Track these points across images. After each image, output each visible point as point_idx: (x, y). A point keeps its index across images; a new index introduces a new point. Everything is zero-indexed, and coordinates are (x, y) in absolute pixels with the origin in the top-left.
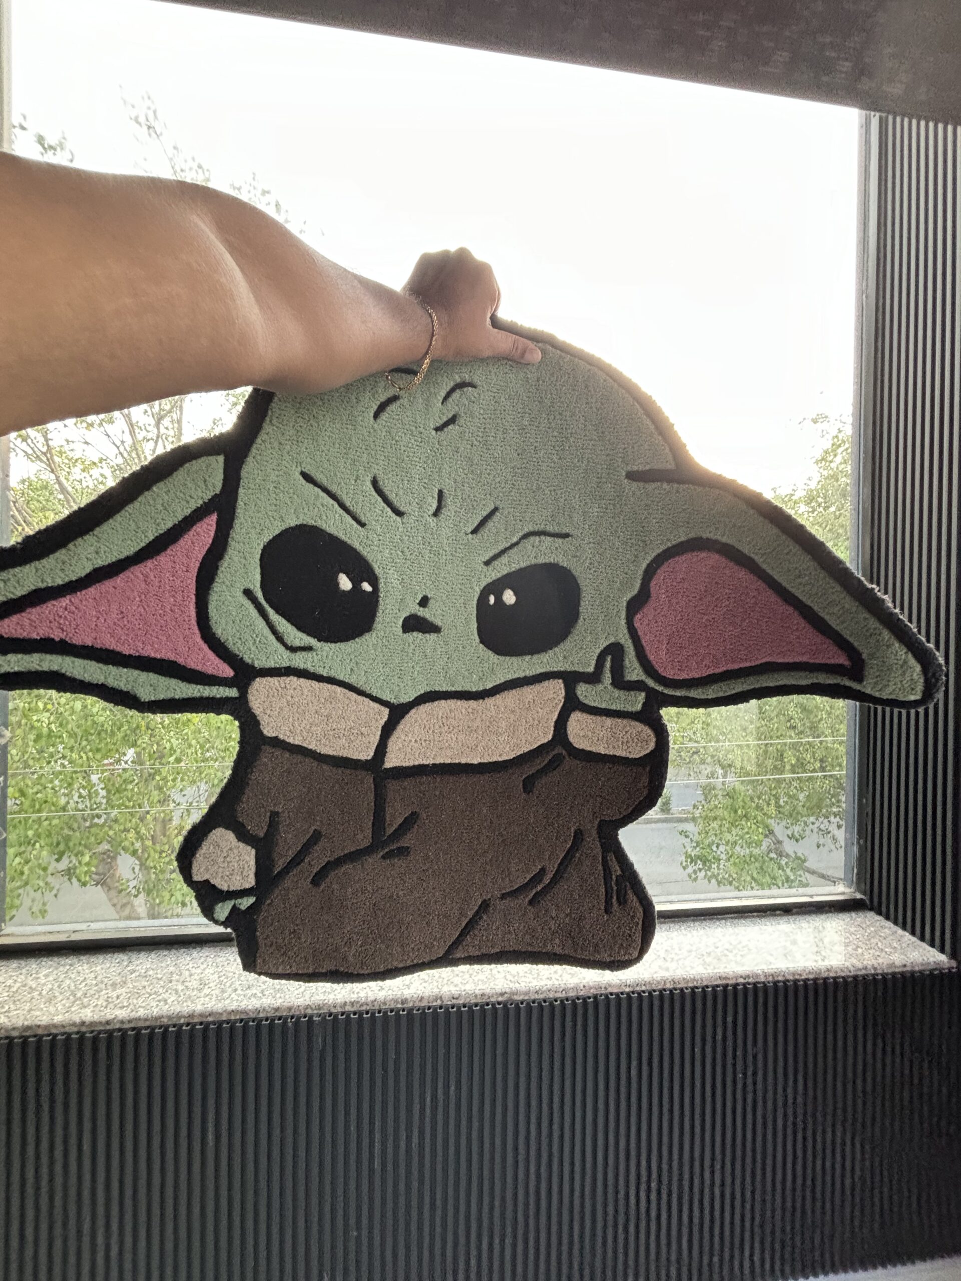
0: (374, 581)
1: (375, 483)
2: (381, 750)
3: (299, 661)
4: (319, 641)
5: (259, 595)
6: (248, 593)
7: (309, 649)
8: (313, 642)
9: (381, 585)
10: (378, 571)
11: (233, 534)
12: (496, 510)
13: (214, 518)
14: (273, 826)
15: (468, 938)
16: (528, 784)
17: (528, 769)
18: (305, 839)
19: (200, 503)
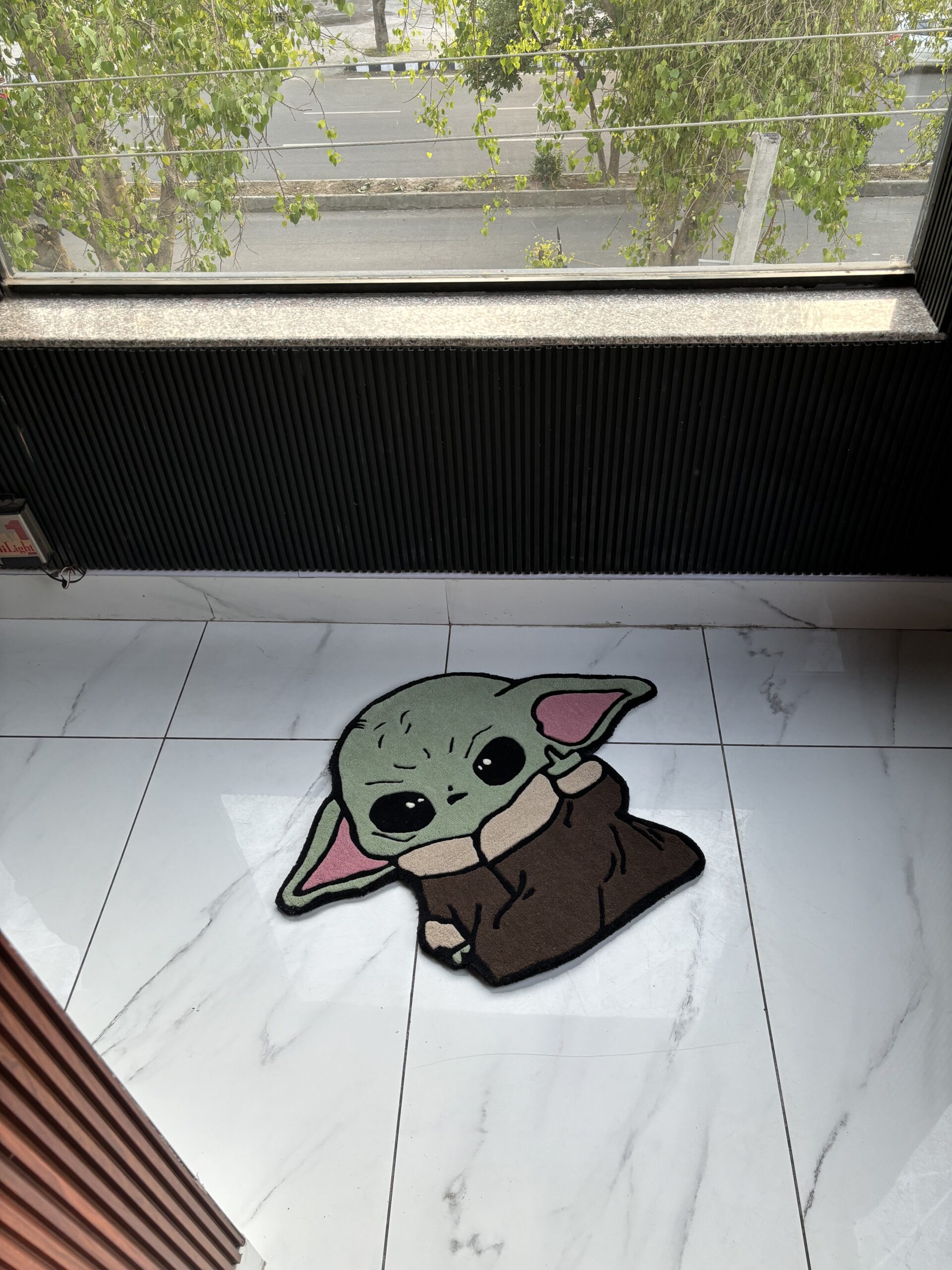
0: (422, 796)
1: (396, 766)
2: (481, 854)
3: (412, 843)
4: (416, 830)
5: (379, 831)
6: (374, 833)
7: (414, 836)
8: (414, 833)
9: (426, 795)
10: (420, 791)
11: (354, 819)
12: (453, 739)
13: (344, 819)
14: (453, 911)
15: (607, 911)
16: (567, 823)
17: (561, 817)
18: (474, 910)
19: (336, 818)
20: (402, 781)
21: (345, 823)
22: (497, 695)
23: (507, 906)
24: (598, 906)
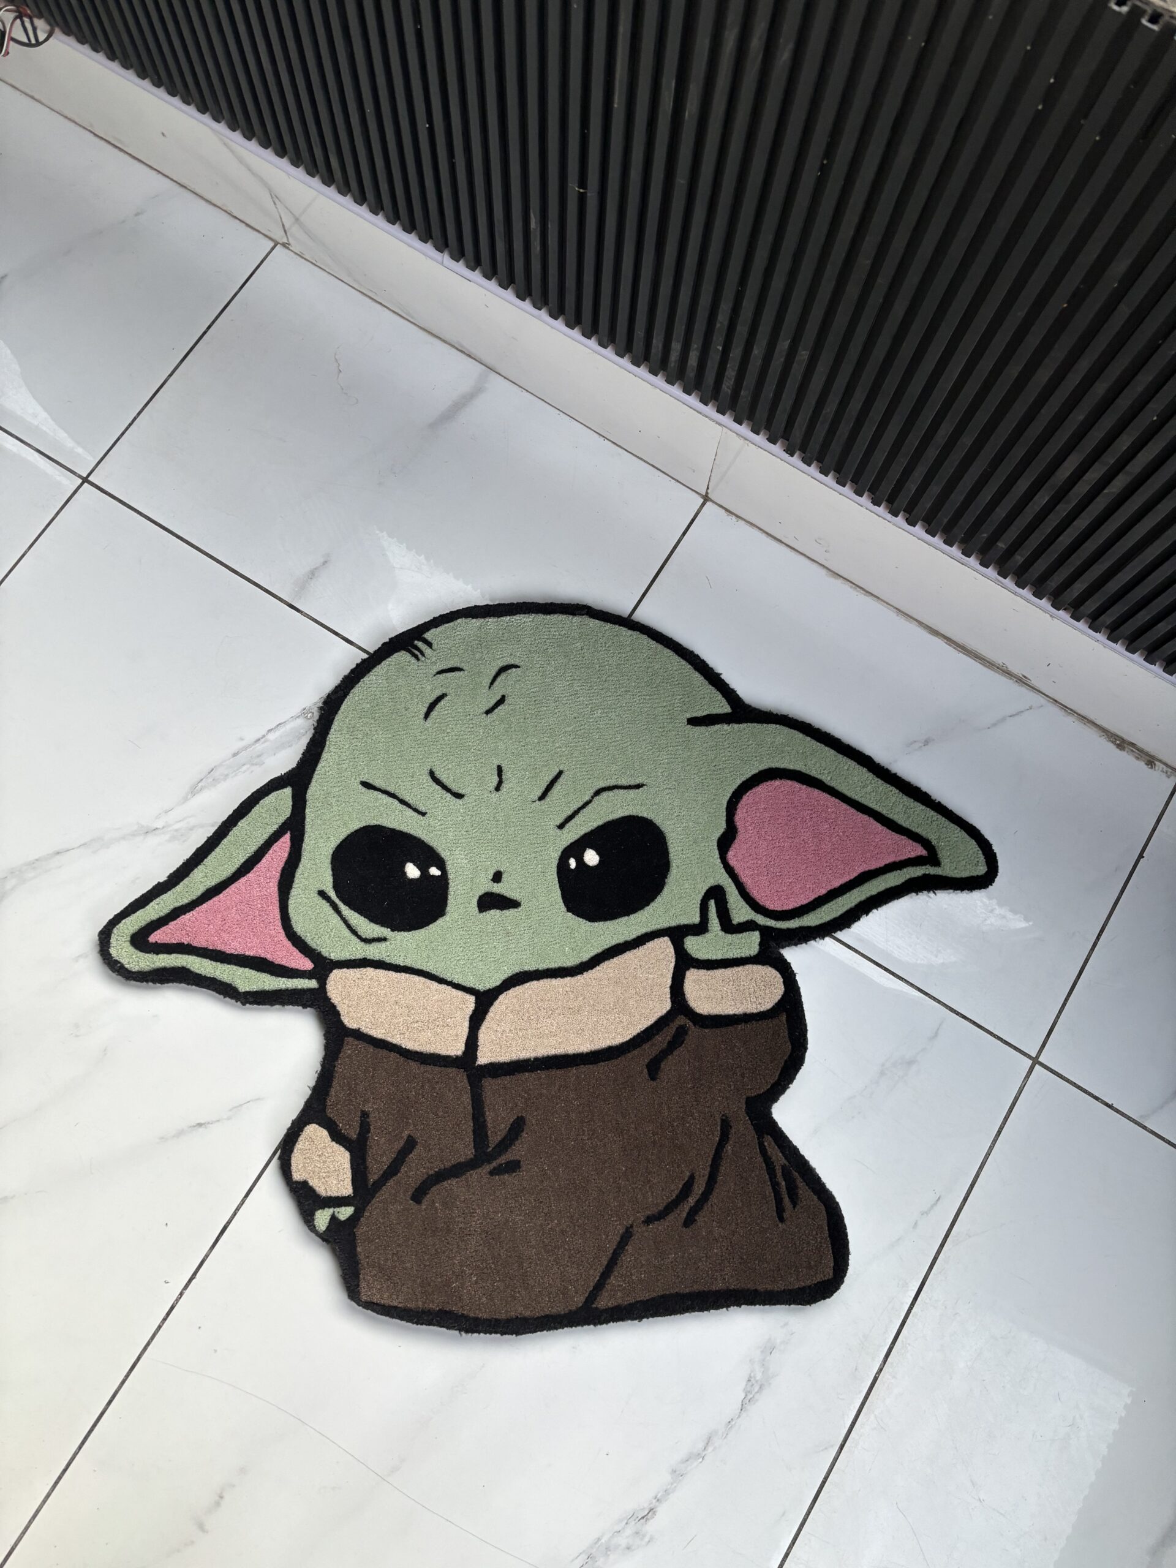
11: (304, 847)
12: (560, 773)
13: (288, 836)
14: (365, 1127)
15: (612, 1280)
16: (653, 1068)
17: (650, 1050)
18: (399, 1145)
19: (275, 827)
20: (423, 814)
21: (285, 843)
22: (694, 722)
23: (457, 1170)
24: (605, 1261)
